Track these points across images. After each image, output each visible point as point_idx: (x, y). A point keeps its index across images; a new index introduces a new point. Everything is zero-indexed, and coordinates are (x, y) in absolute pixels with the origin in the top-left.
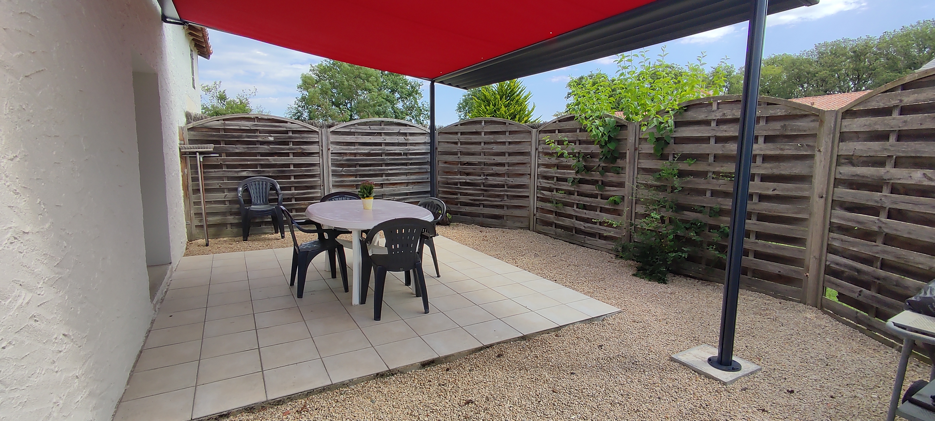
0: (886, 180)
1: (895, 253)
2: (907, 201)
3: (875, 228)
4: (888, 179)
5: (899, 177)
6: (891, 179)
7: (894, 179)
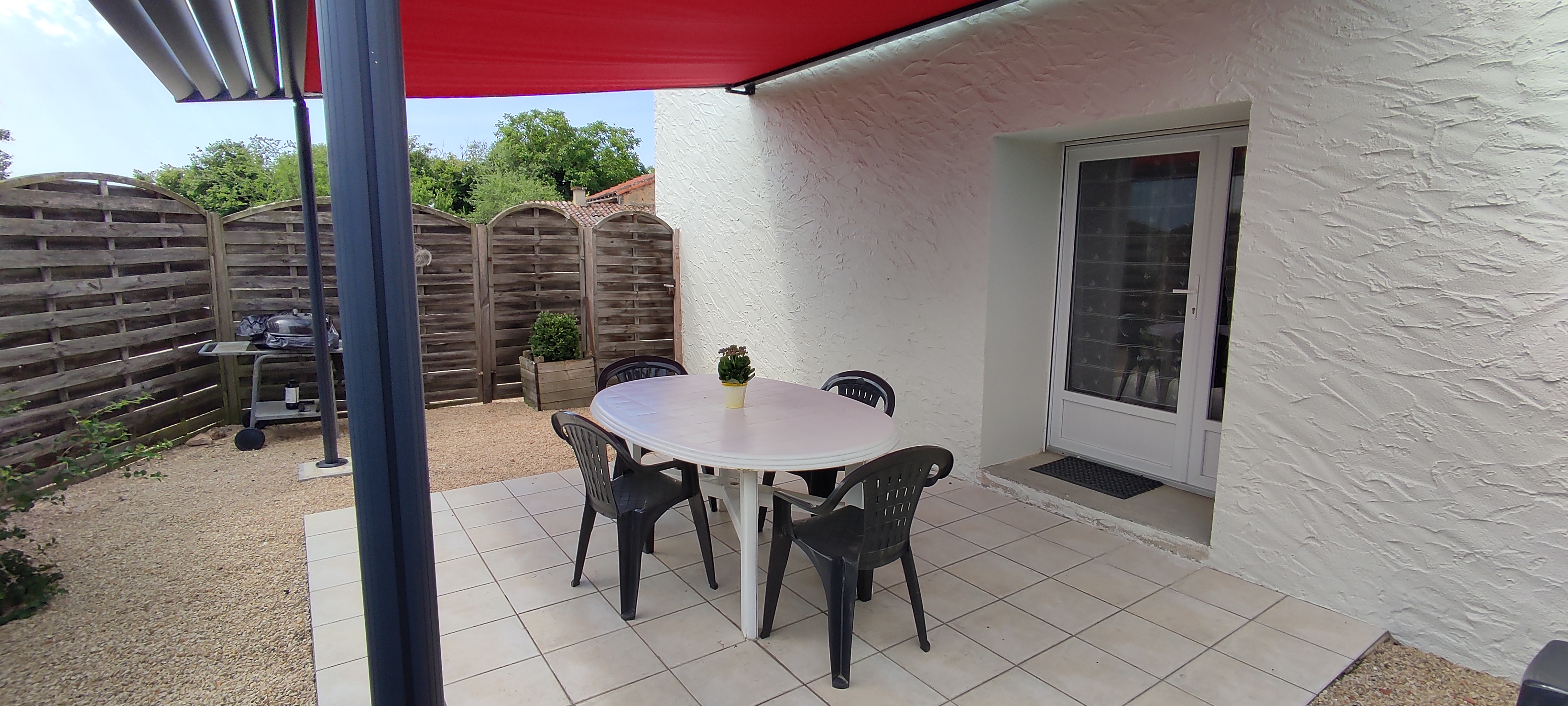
0: (51, 295)
1: (84, 374)
2: (81, 315)
3: (54, 356)
4: (55, 295)
5: (66, 290)
6: (58, 294)
7: (61, 293)
